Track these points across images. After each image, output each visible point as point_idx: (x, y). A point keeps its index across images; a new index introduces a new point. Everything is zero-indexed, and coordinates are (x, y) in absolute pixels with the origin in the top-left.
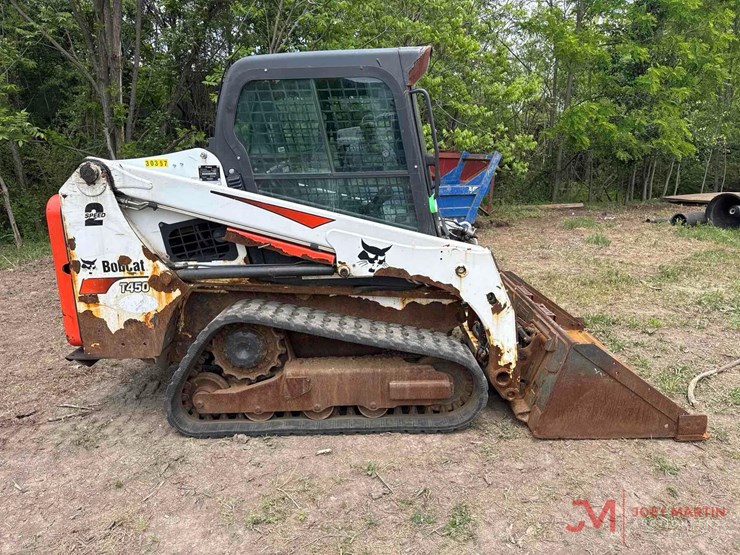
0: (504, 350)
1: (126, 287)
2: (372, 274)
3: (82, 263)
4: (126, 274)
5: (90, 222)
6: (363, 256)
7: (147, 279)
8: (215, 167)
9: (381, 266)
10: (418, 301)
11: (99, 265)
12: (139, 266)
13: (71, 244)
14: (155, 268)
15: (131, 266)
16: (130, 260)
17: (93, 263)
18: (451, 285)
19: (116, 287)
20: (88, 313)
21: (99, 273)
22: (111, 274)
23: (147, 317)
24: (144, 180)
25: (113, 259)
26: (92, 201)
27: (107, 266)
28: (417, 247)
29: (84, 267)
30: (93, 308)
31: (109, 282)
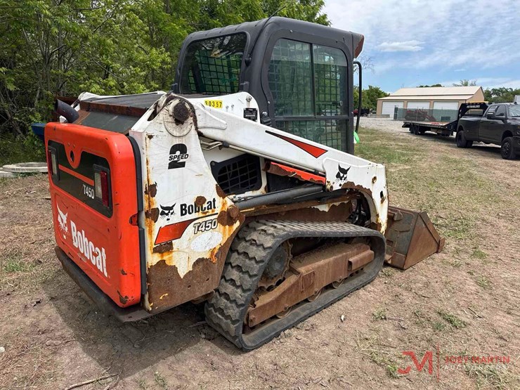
0: (382, 224)
1: (199, 227)
2: (340, 188)
3: (161, 210)
4: (200, 214)
5: (174, 165)
6: (338, 176)
7: (216, 216)
8: (254, 109)
9: (345, 182)
10: (335, 204)
11: (177, 209)
12: (212, 204)
13: (152, 190)
14: (224, 204)
15: (205, 205)
16: (205, 200)
17: (171, 208)
18: (369, 189)
19: (190, 228)
20: (162, 263)
21: (176, 218)
22: (188, 217)
23: (212, 252)
24: (222, 121)
25: (190, 201)
26: (177, 142)
27: (185, 209)
28: (360, 167)
29: (163, 213)
30: (166, 257)
31: (184, 225)
